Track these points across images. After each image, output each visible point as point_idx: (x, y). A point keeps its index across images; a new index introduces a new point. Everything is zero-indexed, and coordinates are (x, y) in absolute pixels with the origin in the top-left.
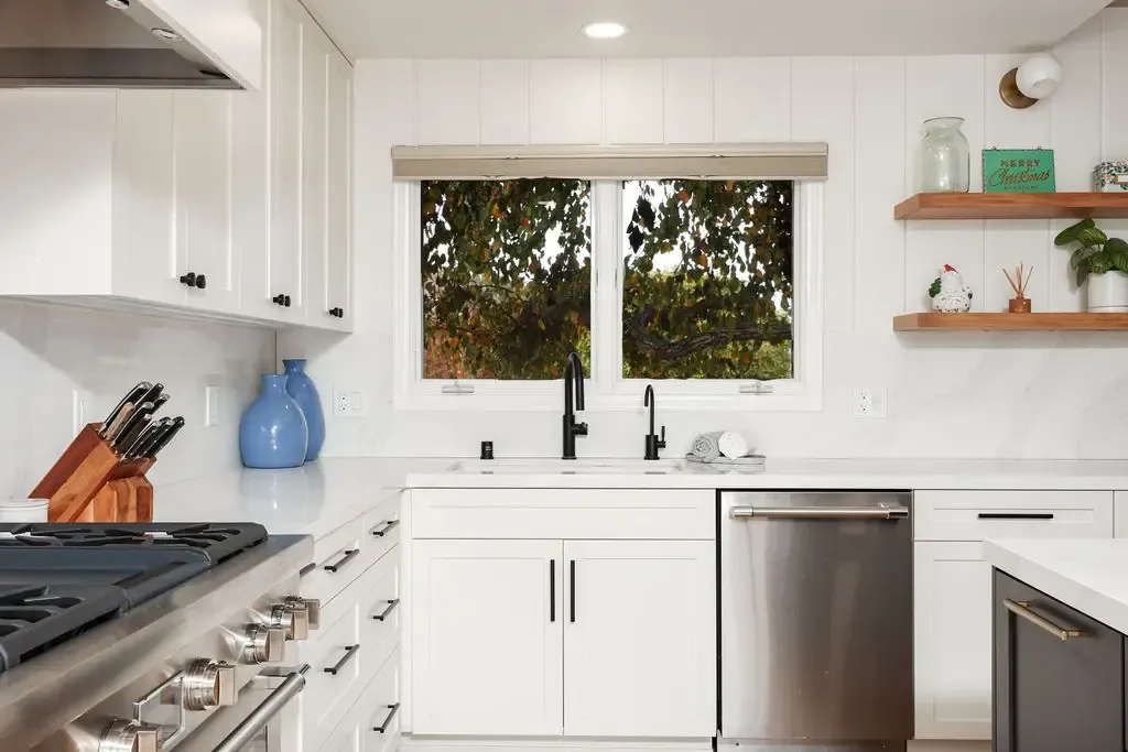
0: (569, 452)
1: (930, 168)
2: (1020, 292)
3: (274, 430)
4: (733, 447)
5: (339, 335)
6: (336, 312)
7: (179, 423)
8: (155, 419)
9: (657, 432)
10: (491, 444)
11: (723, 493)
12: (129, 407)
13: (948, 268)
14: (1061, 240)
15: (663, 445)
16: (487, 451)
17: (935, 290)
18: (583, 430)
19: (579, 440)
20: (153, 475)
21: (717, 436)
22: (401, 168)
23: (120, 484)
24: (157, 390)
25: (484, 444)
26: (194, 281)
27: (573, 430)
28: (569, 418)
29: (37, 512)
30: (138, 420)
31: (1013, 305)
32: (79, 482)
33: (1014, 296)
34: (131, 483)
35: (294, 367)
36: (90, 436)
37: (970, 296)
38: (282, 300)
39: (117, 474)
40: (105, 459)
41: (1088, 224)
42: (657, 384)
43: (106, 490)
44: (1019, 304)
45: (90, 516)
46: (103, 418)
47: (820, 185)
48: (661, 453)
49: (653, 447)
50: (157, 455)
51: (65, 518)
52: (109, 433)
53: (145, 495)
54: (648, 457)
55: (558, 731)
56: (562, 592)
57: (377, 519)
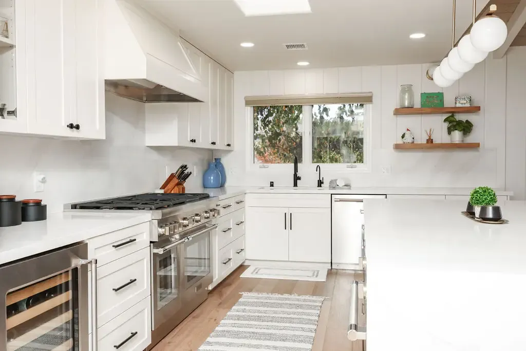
0: (295, 185)
1: (402, 99)
2: (430, 137)
3: (212, 178)
4: (341, 183)
5: (230, 151)
6: (229, 145)
7: (191, 173)
8: (186, 172)
9: (321, 179)
10: (273, 182)
12: (181, 169)
13: (408, 130)
14: (445, 121)
15: (323, 183)
16: (272, 185)
17: (403, 137)
18: (299, 178)
19: (298, 181)
20: (185, 185)
21: (336, 180)
22: (248, 103)
23: (179, 186)
24: (186, 166)
25: (271, 182)
26: (193, 141)
27: (297, 178)
28: (295, 175)
29: (162, 191)
30: (182, 172)
31: (428, 141)
32: (170, 186)
33: (428, 138)
34: (181, 187)
35: (218, 161)
36: (172, 176)
37: (413, 138)
38: (213, 143)
39: (179, 184)
40: (176, 181)
41: (453, 116)
42: (321, 165)
43: (176, 188)
44: (430, 141)
45: (172, 192)
46: (175, 172)
47: (371, 105)
48: (322, 185)
49: (320, 183)
50: (186, 180)
51: (168, 192)
52: (177, 175)
53: (183, 189)
54: (318, 186)
55: (287, 260)
56: (288, 222)
57: (238, 199)
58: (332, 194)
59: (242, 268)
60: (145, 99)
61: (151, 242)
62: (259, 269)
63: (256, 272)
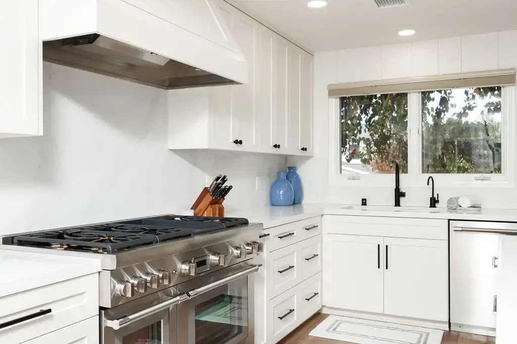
0: (397, 203)
4: (465, 203)
5: (308, 158)
6: (304, 149)
7: (230, 188)
8: (224, 186)
9: (435, 196)
10: (365, 200)
11: (450, 221)
12: (215, 182)
15: (438, 201)
16: (364, 202)
18: (403, 195)
19: (402, 199)
20: (224, 203)
21: (457, 199)
22: (332, 93)
23: (214, 206)
24: (225, 177)
25: (363, 200)
26: (238, 142)
27: (399, 195)
28: (397, 189)
29: (191, 213)
30: (217, 187)
32: (202, 205)
34: (217, 206)
35: (292, 169)
36: (206, 190)
38: (277, 146)
39: (213, 203)
40: (209, 198)
42: (434, 176)
43: (209, 208)
45: (205, 215)
46: (209, 185)
47: (513, 87)
48: (437, 205)
49: (434, 202)
50: (225, 197)
51: (199, 215)
52: (210, 191)
53: (221, 210)
54: (431, 207)
55: (381, 311)
56: (383, 257)
57: (309, 223)
58: (449, 220)
59: (317, 317)
60: (167, 84)
61: (101, 308)
62: (340, 323)
63: (334, 327)
